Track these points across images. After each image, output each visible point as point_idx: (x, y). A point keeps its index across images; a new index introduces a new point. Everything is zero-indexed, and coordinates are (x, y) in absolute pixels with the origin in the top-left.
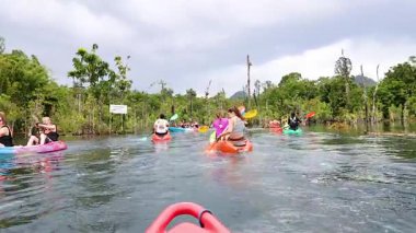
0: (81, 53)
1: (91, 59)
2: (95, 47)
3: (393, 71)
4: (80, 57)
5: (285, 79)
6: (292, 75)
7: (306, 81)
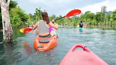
0: (37, 9)
1: (39, 11)
2: (40, 8)
3: (115, 11)
4: (36, 10)
5: (86, 13)
6: (88, 12)
7: (92, 13)
